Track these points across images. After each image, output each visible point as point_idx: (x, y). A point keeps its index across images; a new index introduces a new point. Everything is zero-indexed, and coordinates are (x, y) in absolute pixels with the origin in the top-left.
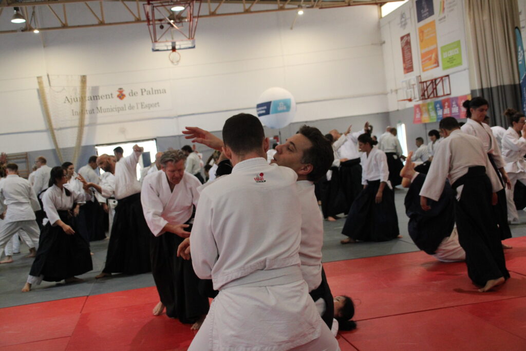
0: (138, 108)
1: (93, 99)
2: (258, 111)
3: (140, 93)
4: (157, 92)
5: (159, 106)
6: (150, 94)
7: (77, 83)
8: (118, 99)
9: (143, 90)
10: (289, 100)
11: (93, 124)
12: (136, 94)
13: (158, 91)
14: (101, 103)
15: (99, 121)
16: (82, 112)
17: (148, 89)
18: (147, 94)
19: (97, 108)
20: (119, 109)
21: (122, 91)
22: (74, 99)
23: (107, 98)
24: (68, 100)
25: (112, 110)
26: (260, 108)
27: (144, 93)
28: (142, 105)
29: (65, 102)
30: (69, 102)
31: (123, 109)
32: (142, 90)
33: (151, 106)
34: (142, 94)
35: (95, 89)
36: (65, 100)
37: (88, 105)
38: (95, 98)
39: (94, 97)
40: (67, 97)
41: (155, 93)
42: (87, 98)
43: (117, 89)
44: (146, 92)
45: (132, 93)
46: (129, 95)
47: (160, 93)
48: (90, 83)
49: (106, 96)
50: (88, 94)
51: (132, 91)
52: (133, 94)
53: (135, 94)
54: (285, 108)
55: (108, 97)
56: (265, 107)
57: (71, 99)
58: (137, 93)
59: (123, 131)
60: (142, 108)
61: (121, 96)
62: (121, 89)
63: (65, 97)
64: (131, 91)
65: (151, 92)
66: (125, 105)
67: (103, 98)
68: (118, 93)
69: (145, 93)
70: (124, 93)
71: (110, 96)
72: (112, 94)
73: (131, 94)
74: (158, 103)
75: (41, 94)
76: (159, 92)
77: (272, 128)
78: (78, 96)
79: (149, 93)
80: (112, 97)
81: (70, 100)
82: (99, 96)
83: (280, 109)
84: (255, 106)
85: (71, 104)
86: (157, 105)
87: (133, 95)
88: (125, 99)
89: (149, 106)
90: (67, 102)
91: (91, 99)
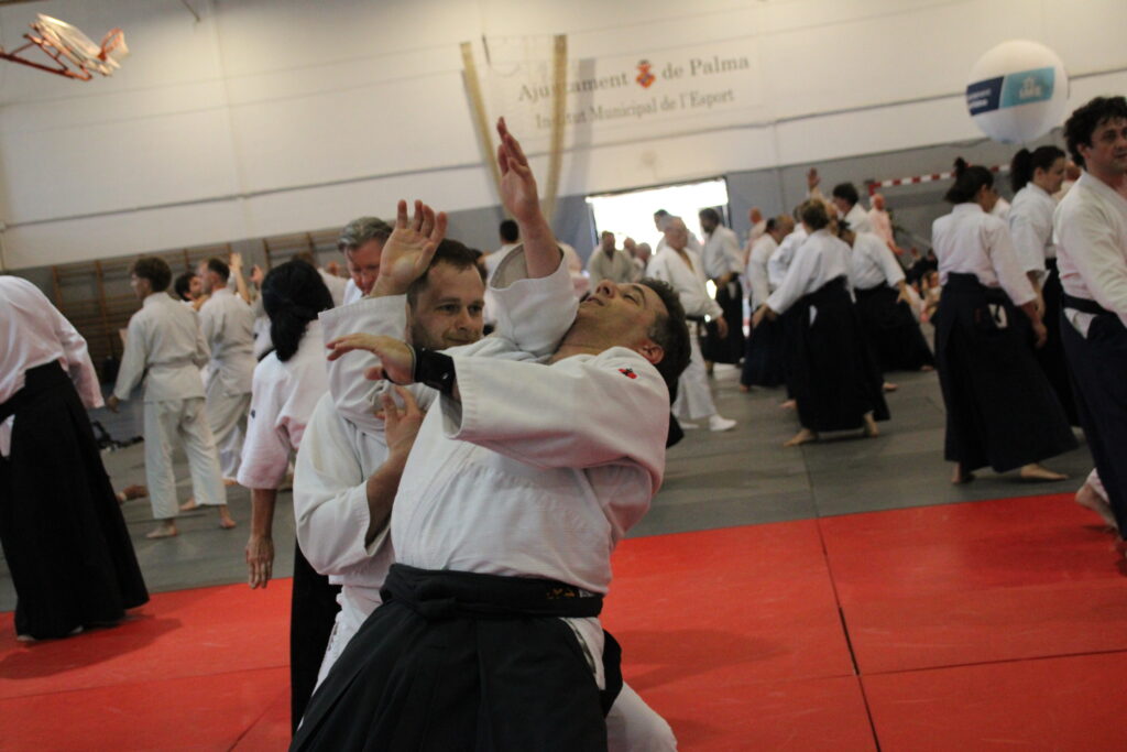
0: (683, 105)
1: (581, 87)
2: (970, 102)
3: (688, 68)
4: (729, 65)
5: (732, 99)
6: (711, 69)
7: (547, 54)
8: (639, 87)
9: (696, 64)
10: (1051, 71)
11: (583, 147)
12: (679, 74)
13: (729, 63)
14: (600, 98)
15: (597, 138)
16: (558, 121)
17: (707, 58)
18: (705, 72)
19: (592, 109)
20: (641, 111)
21: (648, 68)
22: (541, 90)
23: (612, 85)
24: (528, 93)
25: (625, 113)
26: (975, 95)
27: (696, 71)
28: (693, 99)
29: (521, 99)
30: (530, 97)
31: (649, 109)
32: (692, 63)
33: (715, 99)
34: (693, 72)
35: (587, 65)
36: (523, 94)
37: (572, 103)
38: (587, 86)
39: (584, 83)
40: (524, 88)
41: (724, 69)
42: (569, 88)
43: (636, 61)
44: (702, 68)
45: (670, 69)
46: (664, 75)
47: (735, 67)
48: (574, 54)
49: (612, 79)
50: (571, 78)
51: (669, 64)
52: (672, 73)
53: (676, 73)
54: (1038, 91)
55: (615, 82)
56: (987, 92)
57: (535, 91)
58: (681, 70)
59: (649, 161)
60: (693, 104)
61: (646, 79)
62: (644, 62)
63: (520, 86)
64: (667, 66)
65: (714, 67)
66: (654, 101)
67: (605, 85)
68: (637, 73)
69: (699, 71)
70: (652, 71)
71: (621, 80)
72: (624, 76)
73: (668, 74)
74: (730, 93)
75: (470, 80)
76: (733, 65)
77: (1006, 142)
78: (550, 83)
79: (709, 69)
80: (625, 83)
81: (532, 93)
82: (595, 81)
83: (1024, 94)
84: (964, 88)
85: (536, 100)
86: (728, 97)
87: (671, 76)
88: (654, 86)
89: (710, 100)
90: (525, 97)
91: (579, 89)
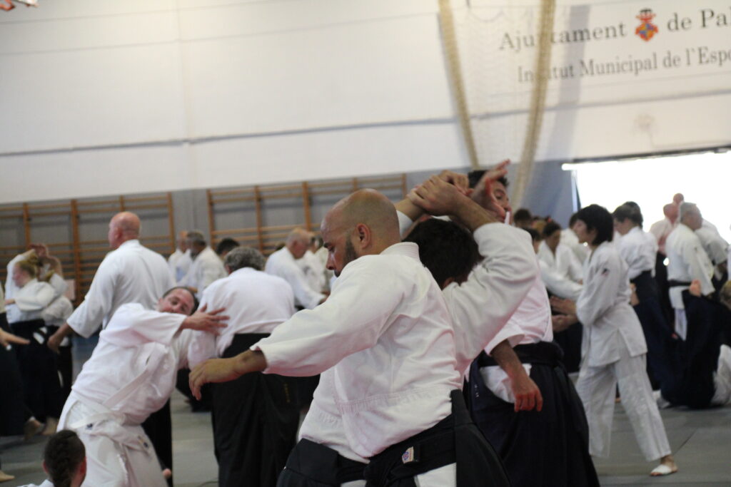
1: (571, 37)
3: (697, 20)
8: (638, 39)
9: (708, 15)
12: (686, 26)
15: (585, 96)
16: (541, 75)
18: (718, 24)
19: (582, 63)
21: (650, 18)
22: (525, 39)
23: (608, 36)
24: (510, 42)
27: (707, 23)
28: (701, 55)
29: (502, 48)
30: (512, 46)
31: (648, 65)
32: (703, 13)
34: (704, 25)
35: (580, 12)
36: (504, 42)
37: (558, 56)
38: (578, 36)
39: (575, 33)
40: (507, 36)
42: (557, 38)
43: (637, 12)
44: (715, 20)
45: (676, 21)
46: (669, 26)
49: (607, 30)
50: (560, 26)
51: (676, 15)
52: (678, 24)
53: (683, 24)
55: (611, 32)
57: (518, 39)
58: (690, 22)
59: (645, 125)
60: (700, 62)
61: (647, 30)
62: (646, 11)
63: (502, 35)
64: (673, 18)
66: (654, 55)
67: (598, 36)
68: (638, 23)
69: (711, 22)
70: (654, 22)
71: (618, 31)
72: (621, 26)
73: (673, 26)
75: (444, 26)
79: (722, 20)
80: (623, 34)
81: (515, 42)
82: (587, 31)
85: (518, 51)
87: (677, 28)
88: (656, 37)
90: (507, 46)
91: (568, 40)
